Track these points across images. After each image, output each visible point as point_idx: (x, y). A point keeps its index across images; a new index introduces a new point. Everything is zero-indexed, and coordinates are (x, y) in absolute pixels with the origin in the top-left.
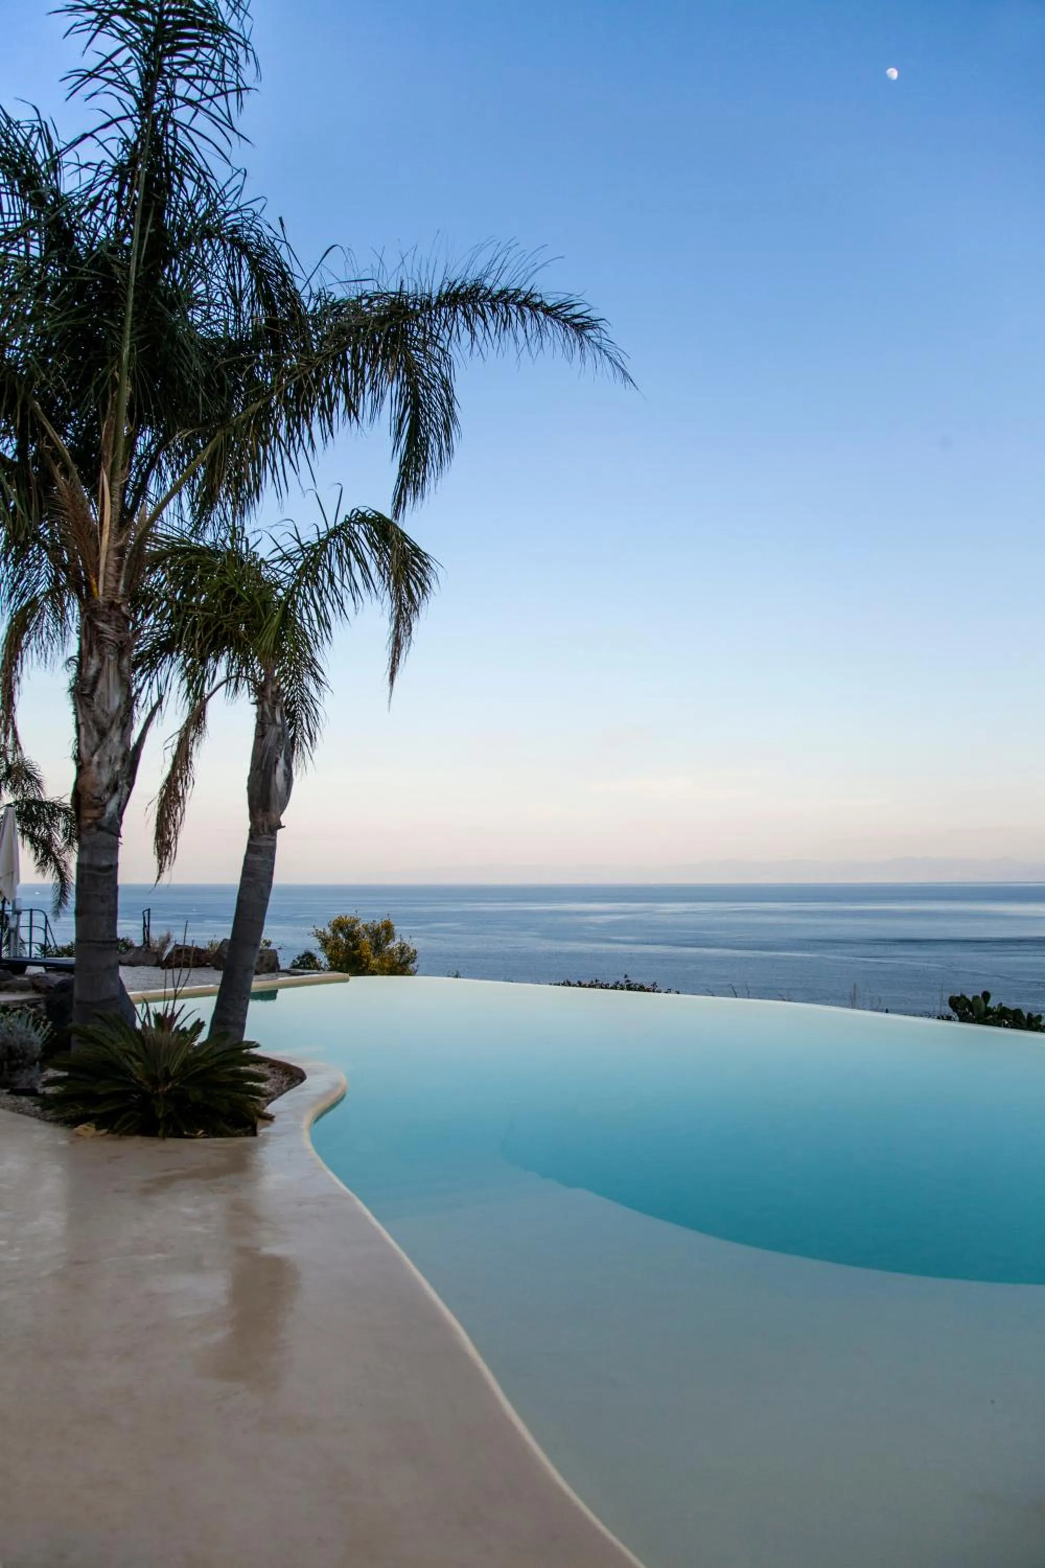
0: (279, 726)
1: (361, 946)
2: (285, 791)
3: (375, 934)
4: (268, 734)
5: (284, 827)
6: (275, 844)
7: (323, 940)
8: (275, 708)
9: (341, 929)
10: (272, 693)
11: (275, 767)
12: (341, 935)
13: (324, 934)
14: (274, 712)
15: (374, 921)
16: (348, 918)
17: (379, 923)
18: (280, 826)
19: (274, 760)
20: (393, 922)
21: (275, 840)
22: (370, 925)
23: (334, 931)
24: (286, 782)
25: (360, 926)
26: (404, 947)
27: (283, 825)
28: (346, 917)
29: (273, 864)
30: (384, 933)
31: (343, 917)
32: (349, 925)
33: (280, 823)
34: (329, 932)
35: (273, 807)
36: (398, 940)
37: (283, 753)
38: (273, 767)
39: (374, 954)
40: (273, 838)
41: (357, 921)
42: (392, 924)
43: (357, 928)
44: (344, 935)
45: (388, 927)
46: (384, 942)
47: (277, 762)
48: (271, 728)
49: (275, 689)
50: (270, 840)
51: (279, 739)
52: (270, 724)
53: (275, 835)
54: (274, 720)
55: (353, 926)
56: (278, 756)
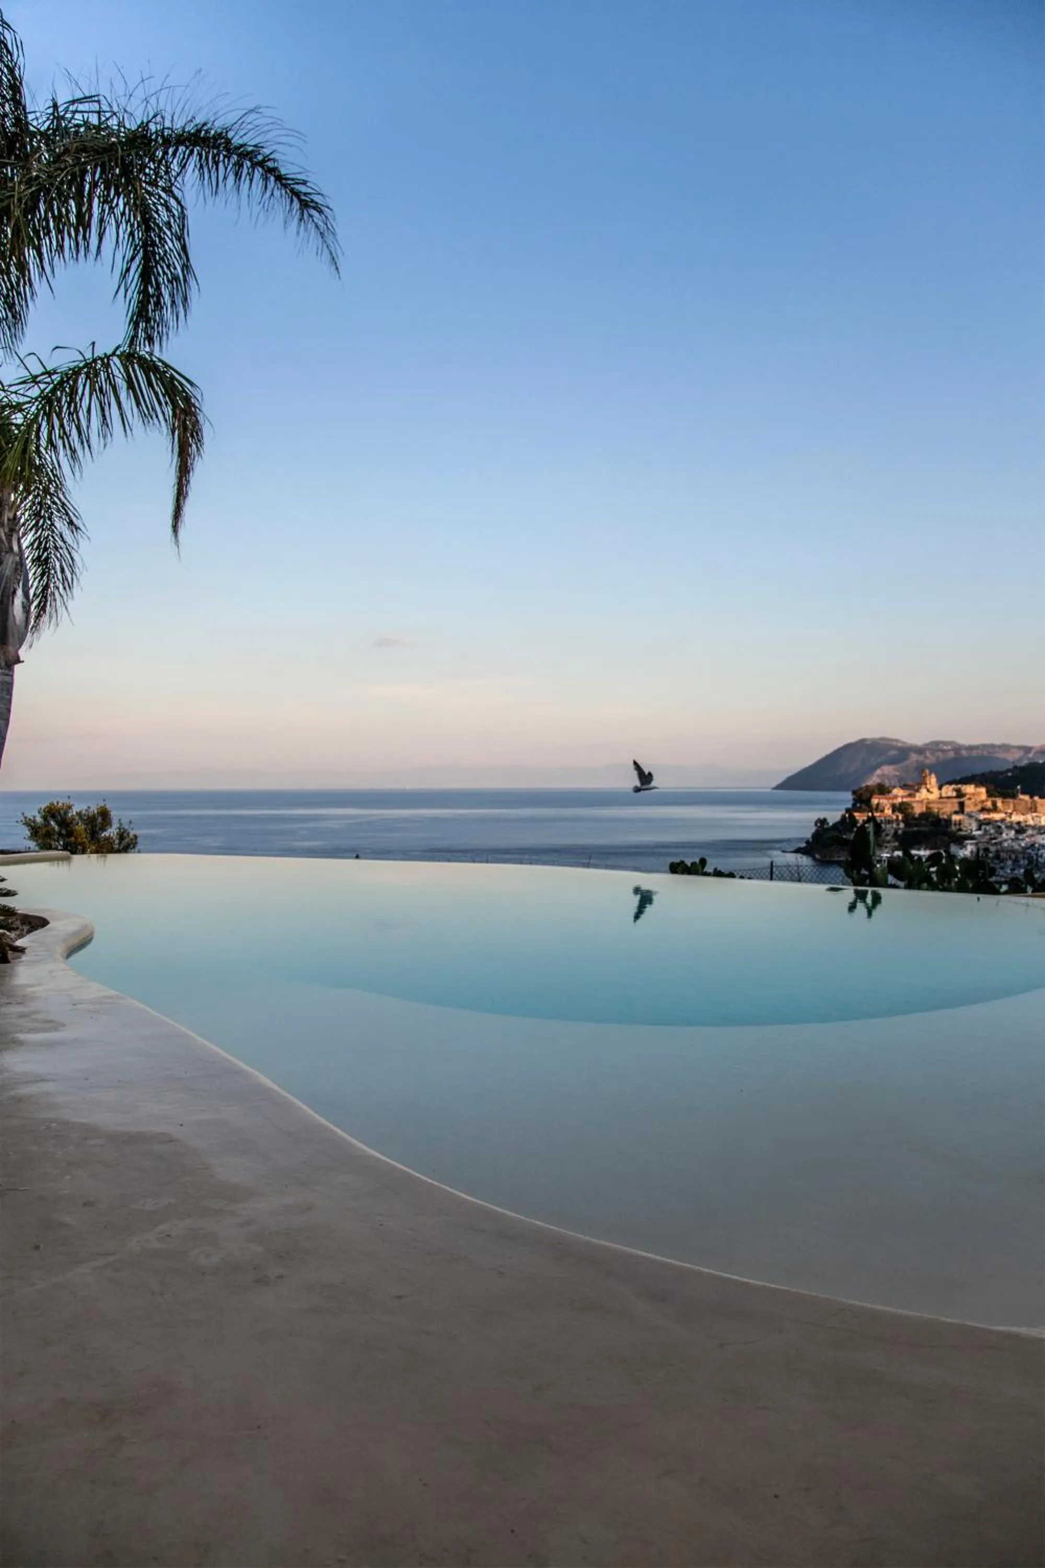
0: (15, 555)
1: (75, 833)
2: (23, 625)
3: (90, 820)
4: (5, 563)
5: (23, 662)
6: (12, 679)
7: (33, 828)
8: (12, 536)
9: (53, 816)
10: (9, 520)
11: (13, 598)
12: (52, 823)
13: (34, 821)
14: (11, 540)
15: (89, 807)
16: (60, 804)
17: (94, 809)
18: (18, 661)
19: (12, 590)
20: (108, 807)
21: (12, 676)
22: (84, 812)
23: (45, 818)
24: (25, 614)
25: (74, 813)
26: (123, 833)
27: (22, 659)
28: (58, 803)
29: (10, 701)
30: (100, 819)
31: (55, 804)
32: (62, 812)
33: (18, 657)
34: (39, 820)
35: (11, 640)
36: (115, 825)
37: (21, 584)
38: (11, 598)
39: (90, 842)
40: (11, 673)
41: (70, 807)
42: (108, 809)
43: (70, 815)
44: (57, 822)
45: (104, 814)
46: (100, 829)
47: (14, 592)
48: (7, 555)
49: (11, 516)
50: (7, 675)
51: (16, 569)
52: (7, 552)
53: (13, 671)
54: (11, 549)
55: (66, 813)
56: (16, 586)
